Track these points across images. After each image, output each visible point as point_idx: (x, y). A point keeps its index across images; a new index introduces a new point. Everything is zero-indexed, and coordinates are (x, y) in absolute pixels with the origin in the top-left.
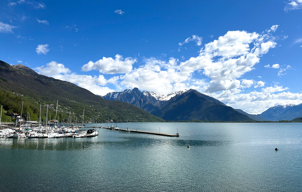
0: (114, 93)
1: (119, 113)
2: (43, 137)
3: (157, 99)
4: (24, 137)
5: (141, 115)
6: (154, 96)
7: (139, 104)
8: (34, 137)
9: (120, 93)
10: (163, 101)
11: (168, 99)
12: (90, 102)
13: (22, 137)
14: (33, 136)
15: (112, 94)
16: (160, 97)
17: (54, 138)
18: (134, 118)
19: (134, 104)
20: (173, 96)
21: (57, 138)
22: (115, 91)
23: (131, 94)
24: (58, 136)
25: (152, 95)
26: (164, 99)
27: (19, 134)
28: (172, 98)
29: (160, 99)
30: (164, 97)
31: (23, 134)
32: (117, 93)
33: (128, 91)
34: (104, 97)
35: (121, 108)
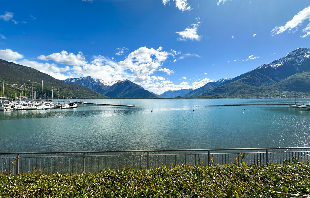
0: (72, 79)
1: (77, 93)
2: (31, 109)
3: (104, 84)
4: (11, 110)
5: (93, 94)
6: (102, 82)
7: (91, 87)
8: (22, 110)
9: (77, 79)
10: (108, 86)
11: (112, 84)
12: (52, 84)
13: (8, 109)
14: (21, 108)
15: (70, 79)
16: (106, 83)
17: (43, 109)
18: (89, 96)
19: (88, 87)
20: (115, 83)
21: (46, 109)
22: (73, 78)
23: (86, 80)
24: (45, 108)
25: (101, 82)
26: (109, 85)
27: (4, 107)
28: (114, 84)
29: (106, 85)
30: (109, 83)
31: (9, 107)
32: (74, 79)
33: (83, 78)
34: (64, 81)
35: (78, 89)
